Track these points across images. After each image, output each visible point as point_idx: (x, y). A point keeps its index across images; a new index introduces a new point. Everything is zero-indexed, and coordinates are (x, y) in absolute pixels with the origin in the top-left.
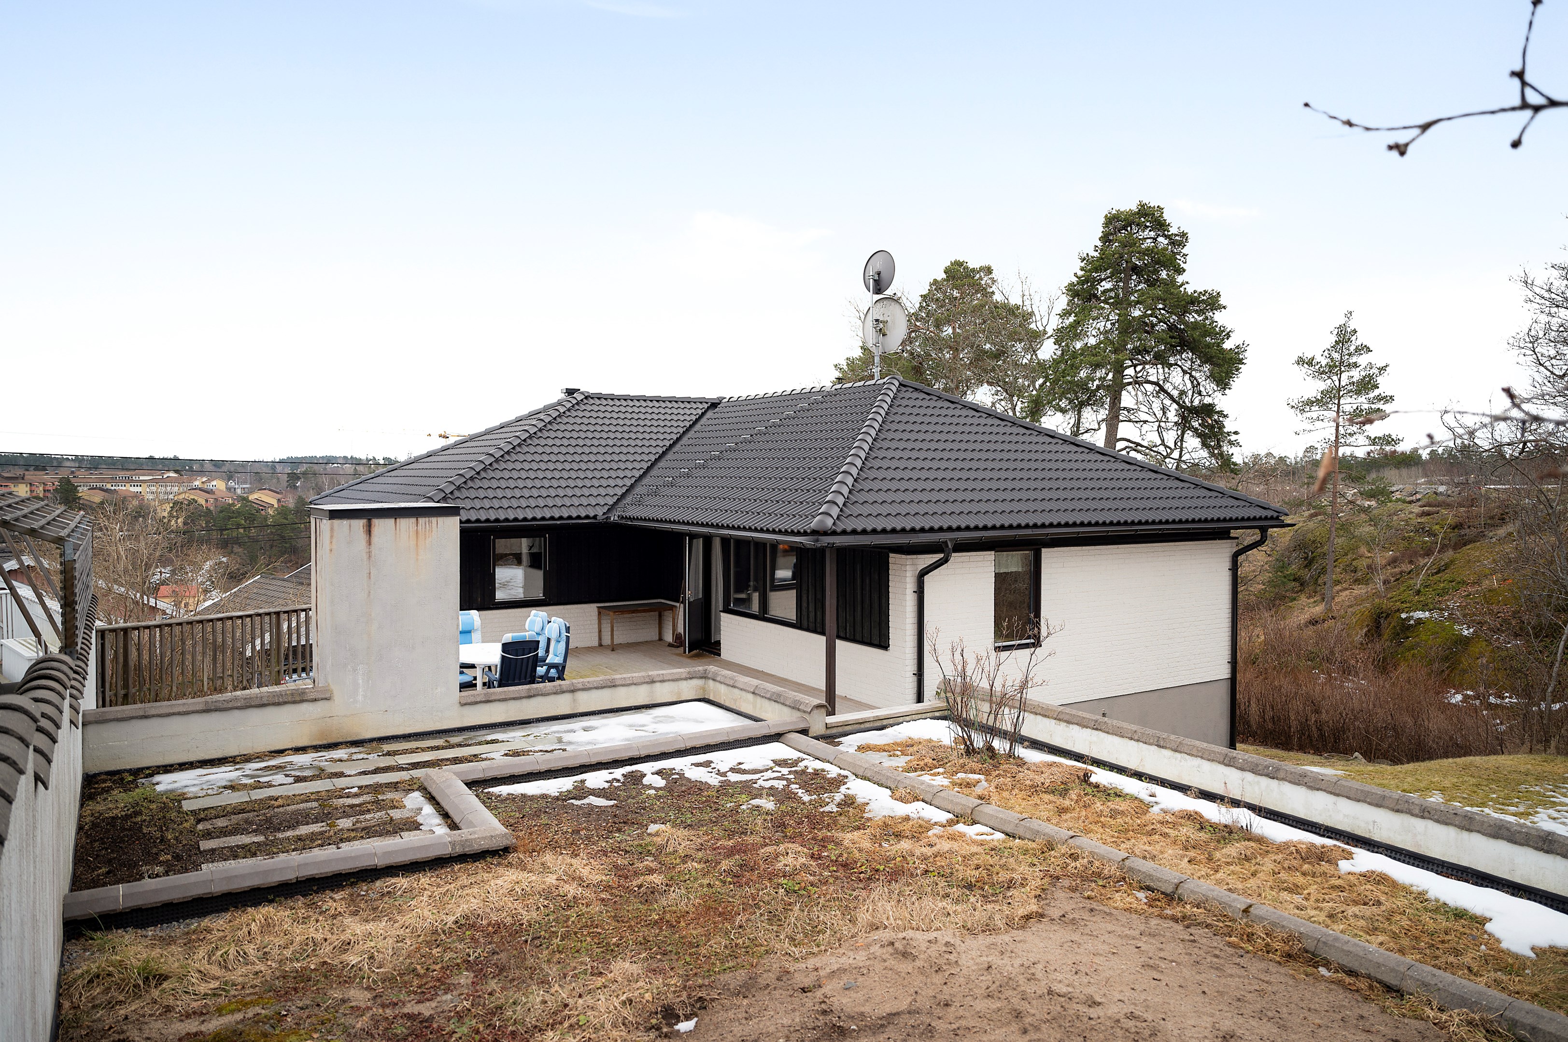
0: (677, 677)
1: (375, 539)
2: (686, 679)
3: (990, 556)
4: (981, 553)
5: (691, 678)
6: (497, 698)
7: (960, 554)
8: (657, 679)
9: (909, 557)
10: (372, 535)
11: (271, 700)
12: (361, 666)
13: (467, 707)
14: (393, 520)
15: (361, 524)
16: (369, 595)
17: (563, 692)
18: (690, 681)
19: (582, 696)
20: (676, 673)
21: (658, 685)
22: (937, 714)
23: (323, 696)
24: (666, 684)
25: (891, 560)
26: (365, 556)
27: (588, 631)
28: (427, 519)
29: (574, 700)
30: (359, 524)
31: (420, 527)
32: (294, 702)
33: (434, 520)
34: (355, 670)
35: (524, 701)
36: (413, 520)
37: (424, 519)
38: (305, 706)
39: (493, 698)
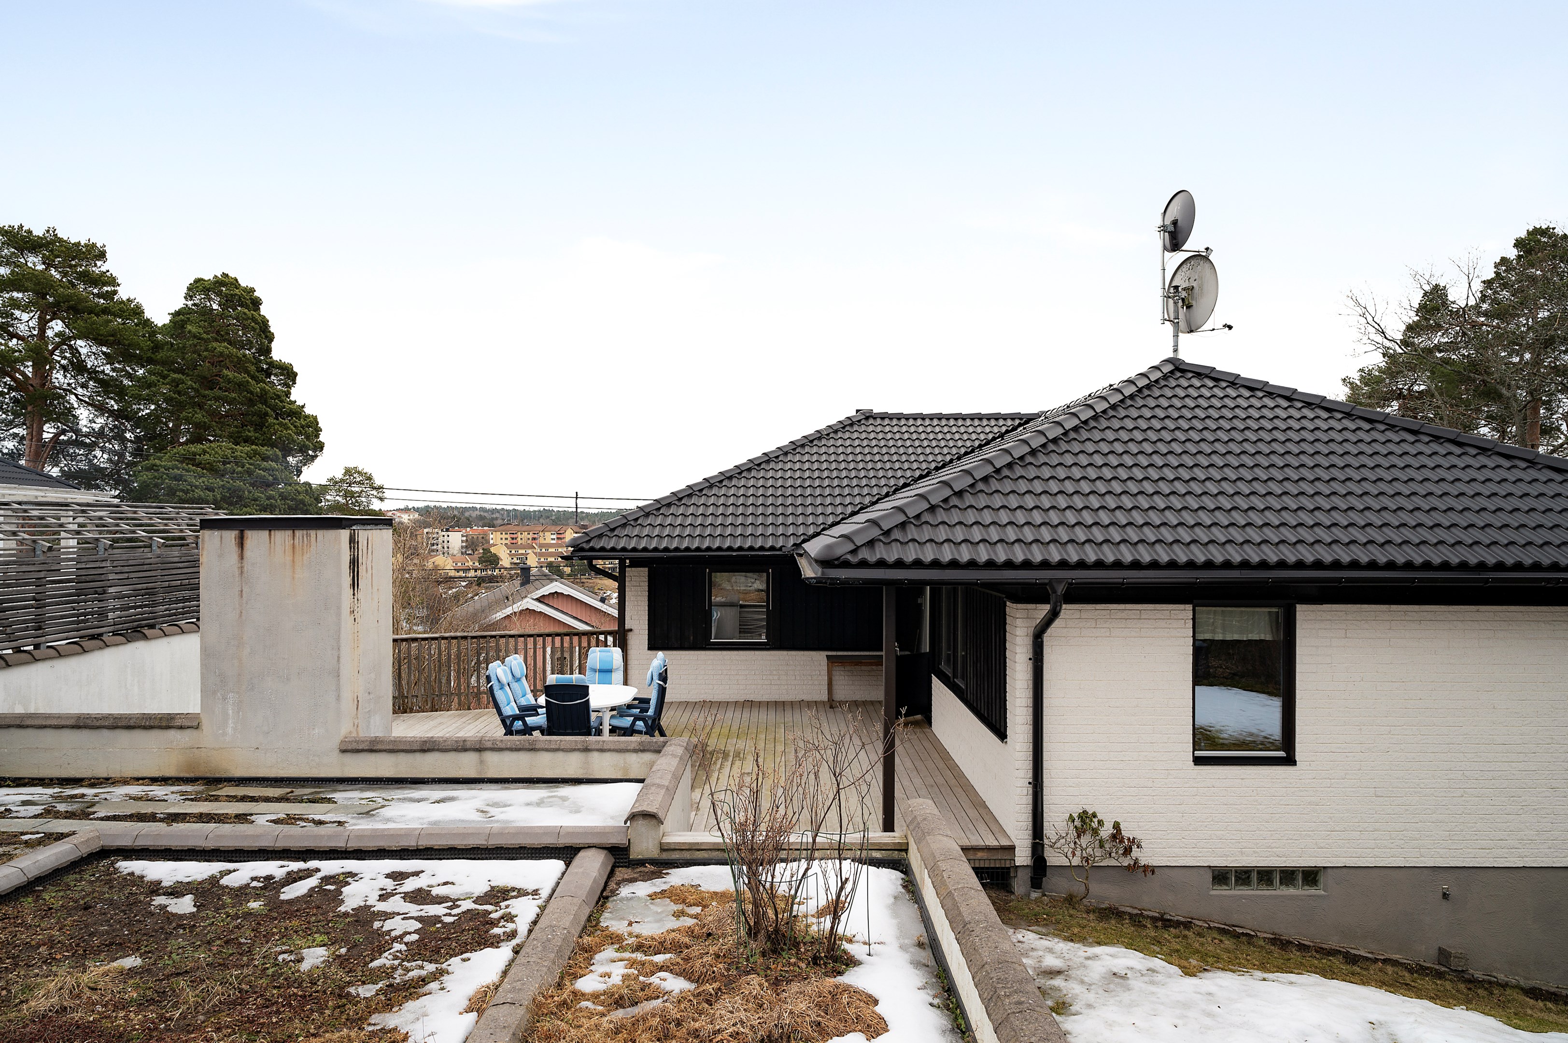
0: (622, 746)
1: (248, 553)
2: (635, 751)
3: (1185, 611)
4: (1164, 606)
5: (643, 751)
6: (383, 747)
7: (1122, 606)
8: (593, 747)
9: (1020, 606)
10: (245, 549)
11: (139, 723)
12: (231, 695)
13: (349, 755)
14: (267, 532)
15: (233, 536)
16: (241, 616)
17: (465, 750)
18: (641, 755)
19: (491, 758)
20: (623, 742)
21: (596, 755)
22: (877, 855)
23: (190, 724)
24: (607, 755)
25: (1008, 609)
26: (237, 572)
27: (816, 683)
28: (305, 532)
29: (482, 762)
30: (231, 536)
31: (296, 541)
32: (160, 727)
33: (313, 533)
34: (224, 698)
35: (418, 756)
36: (289, 532)
37: (301, 532)
38: (172, 733)
39: (379, 747)
